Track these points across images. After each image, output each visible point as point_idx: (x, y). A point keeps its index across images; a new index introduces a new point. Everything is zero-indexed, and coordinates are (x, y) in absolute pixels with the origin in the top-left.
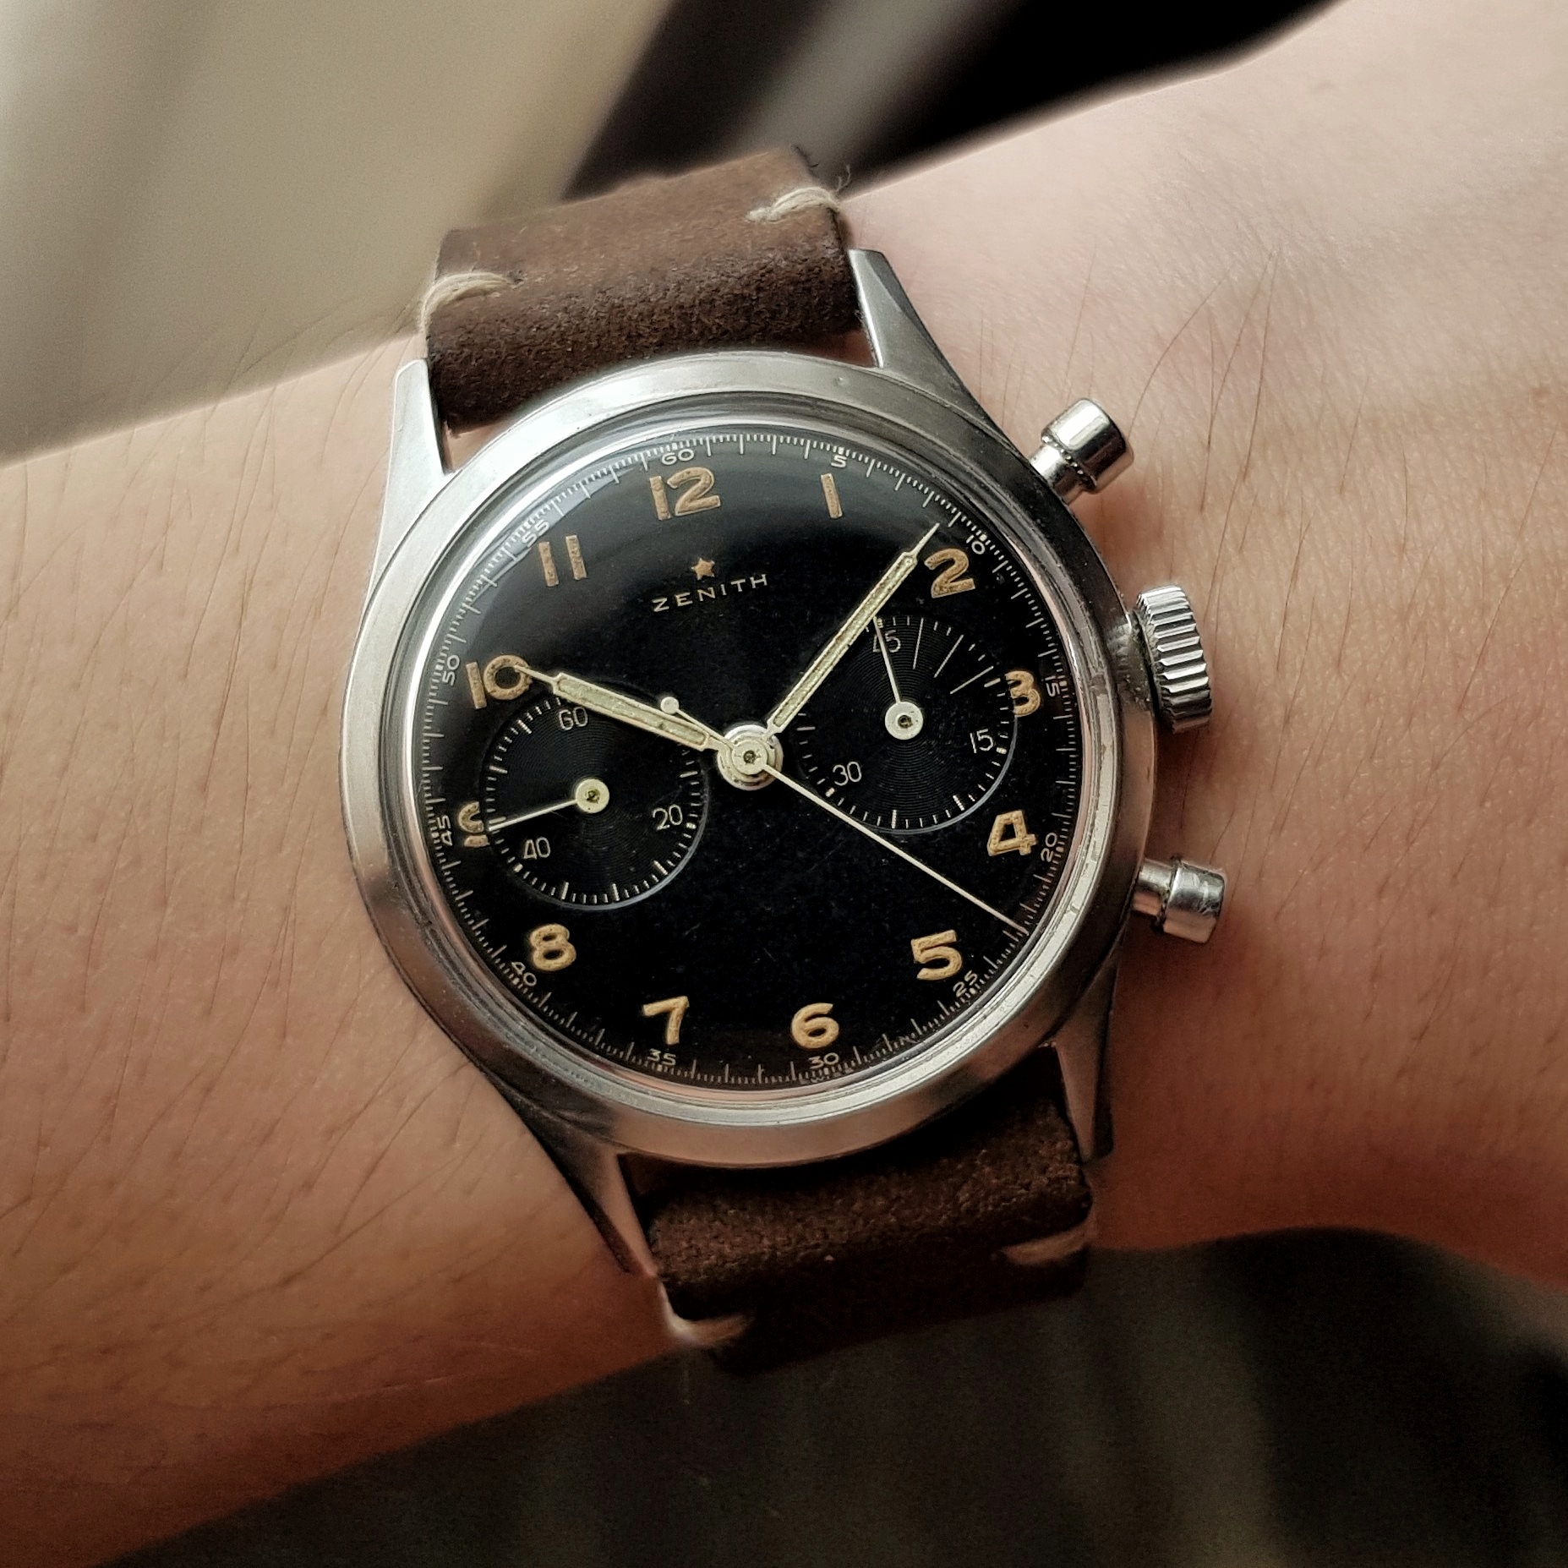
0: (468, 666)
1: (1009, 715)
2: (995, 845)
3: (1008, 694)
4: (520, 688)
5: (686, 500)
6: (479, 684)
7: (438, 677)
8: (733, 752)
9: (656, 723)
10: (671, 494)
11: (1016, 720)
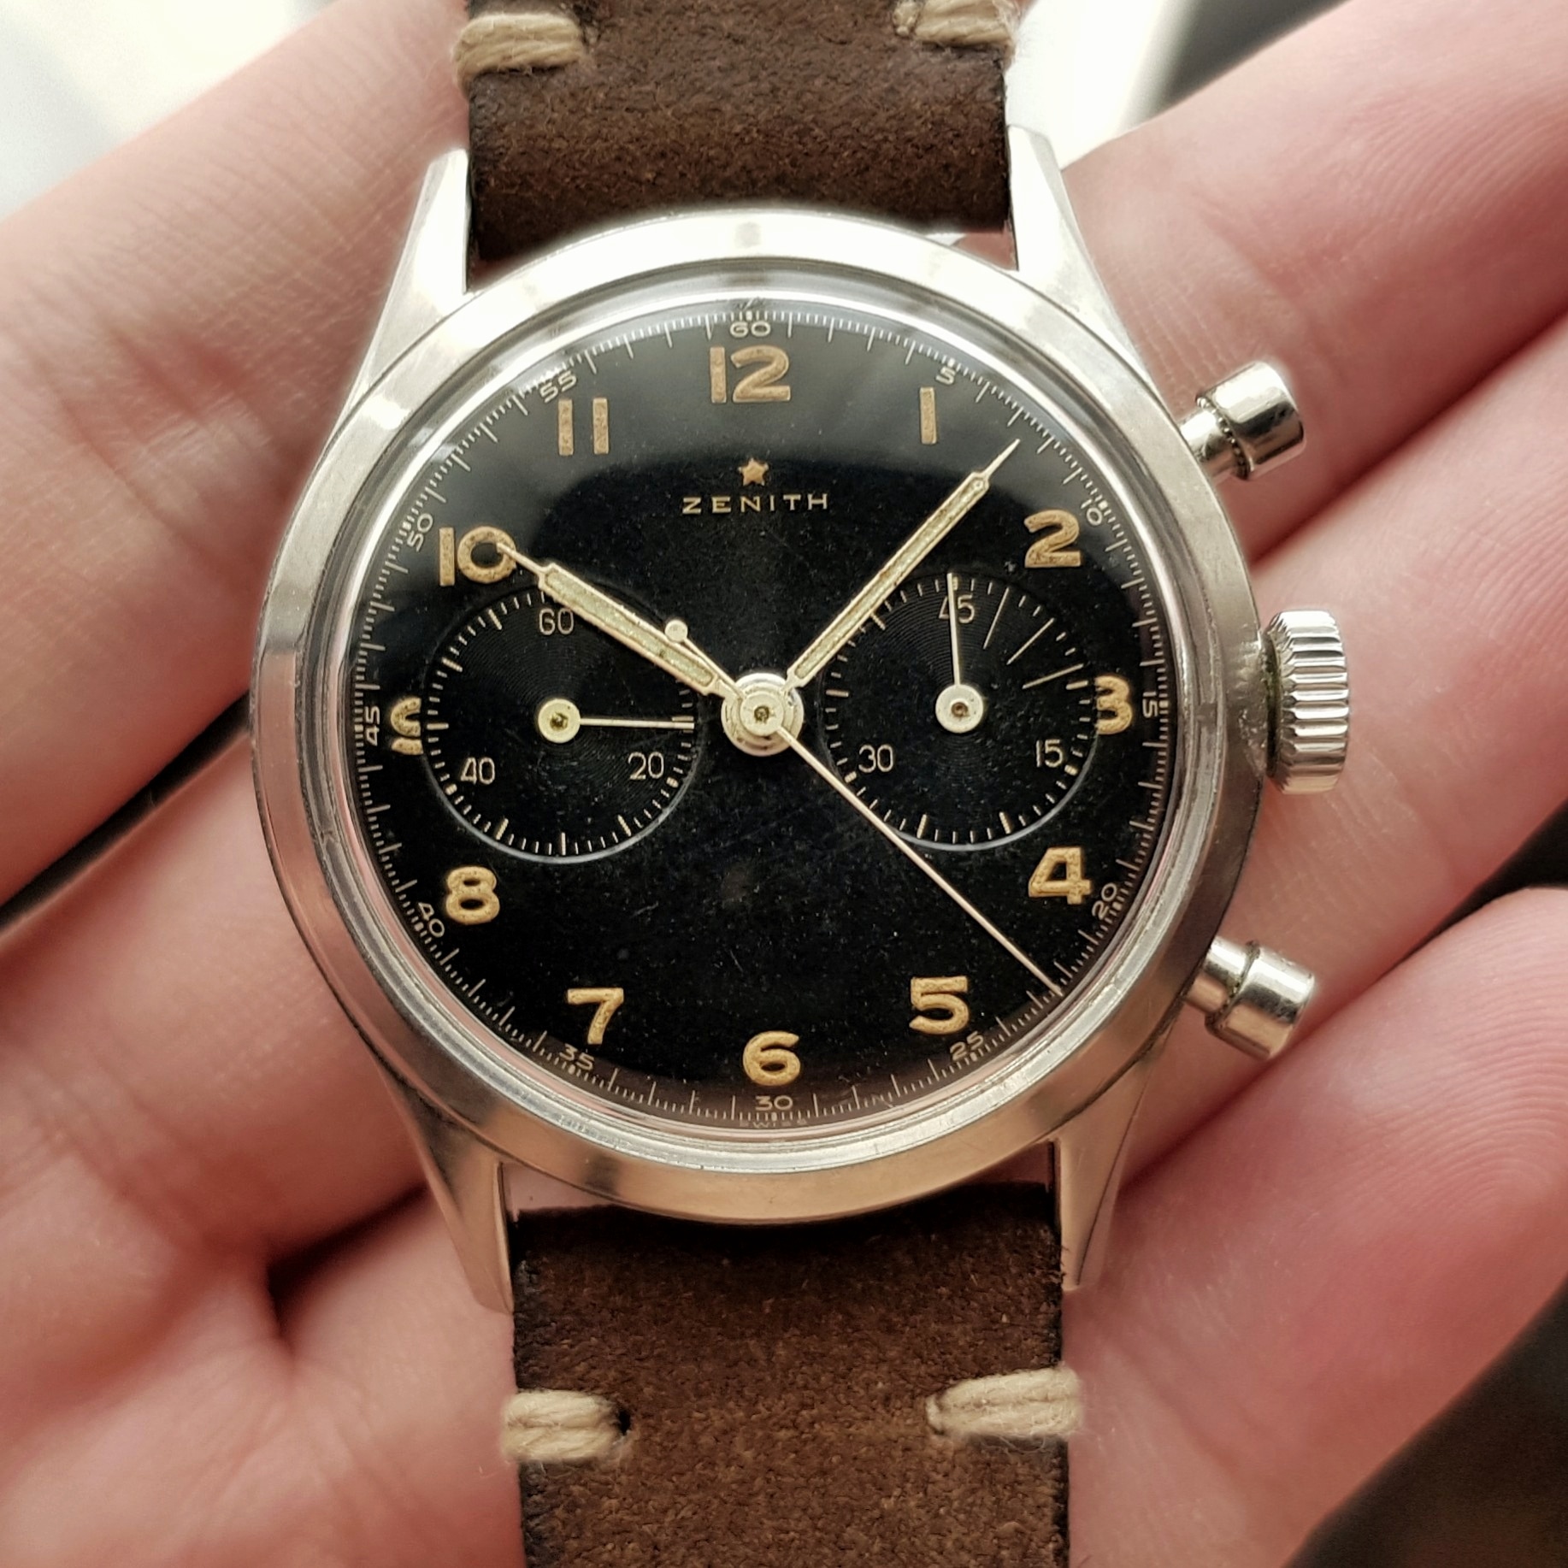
0: (443, 531)
1: (1090, 728)
2: (1040, 884)
3: (1094, 703)
4: (499, 571)
5: (748, 385)
6: (451, 555)
7: (401, 537)
8: (743, 704)
9: (656, 649)
10: (734, 374)
11: (1096, 737)
